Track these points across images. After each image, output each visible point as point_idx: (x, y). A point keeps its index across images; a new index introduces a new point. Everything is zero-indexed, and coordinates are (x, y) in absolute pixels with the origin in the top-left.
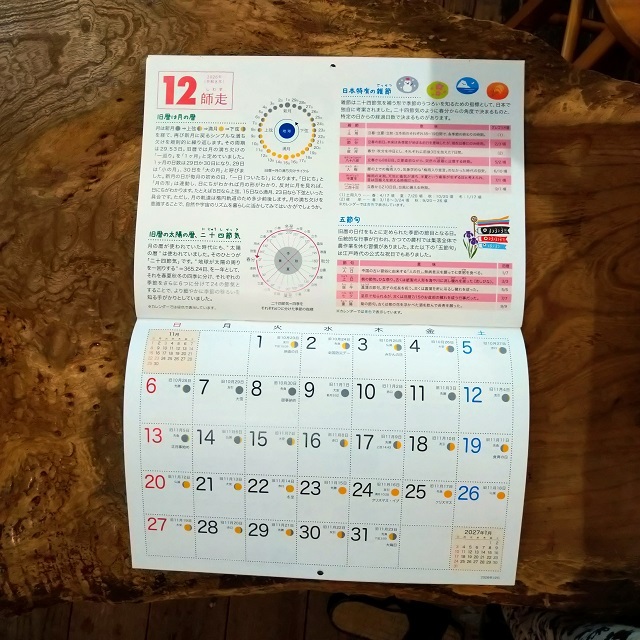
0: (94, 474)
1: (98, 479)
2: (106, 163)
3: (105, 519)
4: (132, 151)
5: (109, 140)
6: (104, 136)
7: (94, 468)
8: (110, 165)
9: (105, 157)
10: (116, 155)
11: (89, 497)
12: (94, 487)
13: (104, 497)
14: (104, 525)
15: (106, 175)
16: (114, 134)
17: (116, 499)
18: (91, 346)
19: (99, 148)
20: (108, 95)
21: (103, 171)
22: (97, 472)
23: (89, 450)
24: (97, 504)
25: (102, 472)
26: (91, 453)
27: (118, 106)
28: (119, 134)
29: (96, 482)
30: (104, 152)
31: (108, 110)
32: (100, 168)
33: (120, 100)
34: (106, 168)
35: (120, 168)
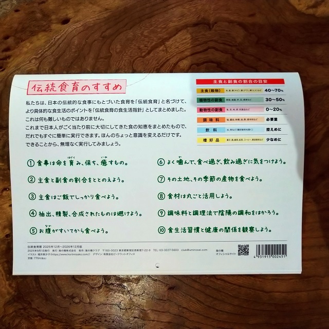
0: (8, 287)
1: (11, 291)
2: (9, 57)
3: (17, 321)
4: (27, 48)
5: (10, 41)
6: (7, 38)
7: (7, 282)
8: (12, 59)
9: (8, 53)
10: (17, 51)
11: (5, 305)
12: (8, 297)
13: (15, 304)
14: (17, 326)
15: (9, 65)
16: (14, 36)
17: (26, 305)
18: (3, 191)
19: (4, 46)
20: (8, 7)
21: (8, 63)
22: (10, 285)
23: (3, 268)
24: (11, 310)
25: (14, 285)
26: (5, 271)
27: (16, 15)
28: (18, 35)
29: (9, 293)
30: (7, 49)
31: (8, 19)
32: (5, 61)
33: (17, 11)
34: (8, 60)
35: (20, 59)
